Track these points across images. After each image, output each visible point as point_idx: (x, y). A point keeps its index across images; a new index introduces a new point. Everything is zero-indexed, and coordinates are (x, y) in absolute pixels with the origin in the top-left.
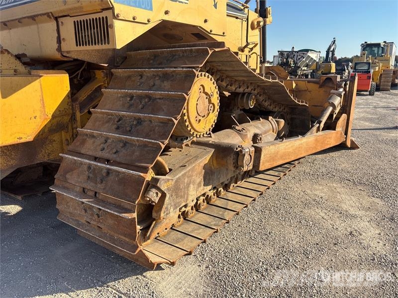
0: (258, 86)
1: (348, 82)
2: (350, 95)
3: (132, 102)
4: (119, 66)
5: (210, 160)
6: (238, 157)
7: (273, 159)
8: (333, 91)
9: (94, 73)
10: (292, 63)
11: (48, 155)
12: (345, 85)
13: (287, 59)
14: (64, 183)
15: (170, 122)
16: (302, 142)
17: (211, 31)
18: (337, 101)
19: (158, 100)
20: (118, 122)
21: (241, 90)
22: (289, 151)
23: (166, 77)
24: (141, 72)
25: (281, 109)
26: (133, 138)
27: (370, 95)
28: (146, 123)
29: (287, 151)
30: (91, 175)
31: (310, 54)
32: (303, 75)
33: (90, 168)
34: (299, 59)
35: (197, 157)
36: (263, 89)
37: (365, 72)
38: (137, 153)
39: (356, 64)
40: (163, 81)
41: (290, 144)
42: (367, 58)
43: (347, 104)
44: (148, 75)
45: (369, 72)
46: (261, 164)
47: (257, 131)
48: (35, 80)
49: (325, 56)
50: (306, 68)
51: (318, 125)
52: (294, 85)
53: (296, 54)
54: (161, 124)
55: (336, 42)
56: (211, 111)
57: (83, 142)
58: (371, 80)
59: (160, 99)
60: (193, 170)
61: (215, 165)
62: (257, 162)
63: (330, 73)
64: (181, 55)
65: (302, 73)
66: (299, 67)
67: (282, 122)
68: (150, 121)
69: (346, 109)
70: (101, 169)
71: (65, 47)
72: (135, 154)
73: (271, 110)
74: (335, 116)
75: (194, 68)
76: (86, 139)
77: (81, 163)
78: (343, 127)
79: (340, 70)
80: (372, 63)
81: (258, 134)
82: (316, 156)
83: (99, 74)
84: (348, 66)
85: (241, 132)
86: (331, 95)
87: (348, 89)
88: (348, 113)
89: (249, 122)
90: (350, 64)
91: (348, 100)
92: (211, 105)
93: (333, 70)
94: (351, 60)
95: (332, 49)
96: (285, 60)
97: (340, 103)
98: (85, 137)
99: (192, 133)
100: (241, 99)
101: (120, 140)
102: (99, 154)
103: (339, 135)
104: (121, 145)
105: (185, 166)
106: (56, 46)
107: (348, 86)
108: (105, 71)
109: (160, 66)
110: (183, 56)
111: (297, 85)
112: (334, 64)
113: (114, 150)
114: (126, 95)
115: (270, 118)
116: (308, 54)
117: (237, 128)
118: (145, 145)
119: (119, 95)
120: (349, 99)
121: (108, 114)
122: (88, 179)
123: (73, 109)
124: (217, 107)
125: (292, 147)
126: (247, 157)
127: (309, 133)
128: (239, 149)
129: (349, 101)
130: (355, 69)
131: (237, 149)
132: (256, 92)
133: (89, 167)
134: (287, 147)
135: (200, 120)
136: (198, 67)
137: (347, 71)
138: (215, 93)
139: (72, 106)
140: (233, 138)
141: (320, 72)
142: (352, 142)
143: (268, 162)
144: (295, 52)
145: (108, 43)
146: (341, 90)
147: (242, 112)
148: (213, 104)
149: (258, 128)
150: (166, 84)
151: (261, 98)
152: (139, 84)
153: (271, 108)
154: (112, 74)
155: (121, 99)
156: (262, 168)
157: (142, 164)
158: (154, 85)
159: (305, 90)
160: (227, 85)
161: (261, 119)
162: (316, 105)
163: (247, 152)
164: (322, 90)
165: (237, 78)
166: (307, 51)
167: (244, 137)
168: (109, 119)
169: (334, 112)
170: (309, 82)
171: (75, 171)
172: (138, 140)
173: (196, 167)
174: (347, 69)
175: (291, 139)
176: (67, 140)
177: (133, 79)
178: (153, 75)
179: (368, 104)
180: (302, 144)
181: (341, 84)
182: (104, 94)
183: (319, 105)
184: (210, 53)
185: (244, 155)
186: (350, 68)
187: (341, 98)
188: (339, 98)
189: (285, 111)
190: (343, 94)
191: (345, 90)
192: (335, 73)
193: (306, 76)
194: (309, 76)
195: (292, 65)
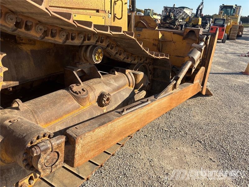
1: (210, 36)
2: (210, 49)
8: (194, 45)
10: (172, 16)
12: (207, 39)
13: (169, 13)
18: (197, 56)
25: (142, 61)
27: (222, 42)
31: (185, 10)
34: (178, 13)
37: (221, 26)
39: (216, 19)
41: (133, 115)
42: (223, 16)
43: (207, 57)
45: (224, 26)
50: (181, 20)
51: (175, 82)
52: (160, 36)
53: (176, 10)
55: (203, 4)
58: (224, 32)
63: (198, 25)
65: (178, 24)
66: (177, 19)
67: (141, 74)
69: (205, 62)
73: (129, 62)
74: (193, 70)
78: (201, 79)
79: (204, 23)
80: (226, 20)
81: (104, 95)
84: (209, 20)
85: (79, 95)
86: (192, 49)
87: (208, 43)
88: (206, 65)
89: (100, 77)
90: (211, 19)
91: (207, 53)
93: (200, 23)
94: (212, 17)
95: (200, 8)
97: (200, 57)
103: (196, 87)
107: (209, 40)
111: (163, 35)
112: (201, 19)
115: (127, 71)
117: (75, 88)
120: (209, 53)
125: (136, 116)
127: (162, 94)
129: (208, 55)
130: (214, 23)
134: (128, 120)
137: (209, 24)
141: (191, 24)
142: (207, 90)
144: (176, 8)
146: (202, 44)
153: (129, 61)
156: (79, 163)
159: (170, 41)
161: (116, 73)
163: (46, 151)
164: (185, 42)
166: (184, 8)
167: (81, 101)
169: (193, 66)
170: (174, 33)
174: (209, 23)
175: (137, 108)
179: (221, 50)
180: (151, 109)
181: (203, 38)
183: (181, 56)
186: (210, 22)
187: (201, 52)
188: (199, 52)
190: (203, 49)
191: (206, 43)
192: (201, 25)
193: (182, 26)
194: (184, 26)
195: (172, 18)
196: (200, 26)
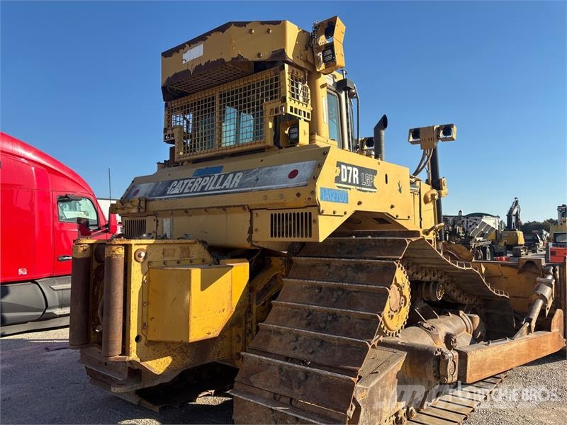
0: (445, 273)
1: (557, 268)
2: (562, 285)
3: (321, 295)
4: (298, 253)
5: (403, 366)
6: (439, 363)
7: (480, 367)
8: (539, 279)
9: (270, 260)
10: (461, 232)
11: (218, 354)
12: (554, 271)
13: (453, 226)
14: (247, 388)
15: (374, 319)
16: (513, 346)
17: (397, 216)
18: (548, 292)
19: (353, 293)
20: (307, 317)
21: (427, 278)
22: (498, 358)
23: (359, 268)
24: (330, 261)
25: (473, 301)
26: (333, 336)
28: (343, 319)
29: (496, 358)
30: (284, 379)
31: (484, 220)
32: (478, 248)
33: (282, 371)
34: (470, 226)
35: (387, 363)
36: (451, 276)
38: (339, 354)
39: (556, 235)
40: (357, 273)
41: (498, 349)
43: (561, 295)
44: (337, 264)
46: (468, 373)
47: (450, 331)
48: (228, 271)
49: (505, 221)
50: (481, 239)
51: (528, 324)
52: (483, 269)
53: (465, 220)
54: (362, 321)
55: (519, 203)
56: (403, 305)
57: (267, 339)
59: (355, 292)
60: (386, 378)
61: (408, 373)
62: (462, 372)
63: (517, 245)
64: (373, 244)
65: (476, 246)
66: (472, 238)
67: (477, 318)
68: (349, 317)
69: (560, 302)
70: (296, 372)
71: (255, 237)
72: (336, 355)
73: (461, 302)
74: (547, 312)
75: (394, 260)
76: (270, 336)
77: (269, 364)
78: (560, 327)
79: (530, 240)
81: (451, 334)
82: (528, 367)
83: (276, 262)
84: (541, 234)
85: (431, 331)
86: (538, 284)
87: (558, 277)
88: (563, 308)
89: (437, 318)
90: (545, 232)
91: (560, 290)
92: (402, 298)
93: (521, 241)
94: (544, 226)
95: (514, 212)
96: (450, 228)
97: (552, 294)
98: (268, 333)
99: (385, 331)
100: (425, 288)
101: (316, 339)
102: (291, 354)
103: (556, 338)
104: (318, 344)
105: (377, 373)
106: (247, 236)
107: (558, 272)
108: (284, 258)
109: (350, 256)
110: (375, 245)
111: (486, 269)
112: (521, 233)
113: (311, 350)
114: (313, 287)
115: (461, 313)
116: (483, 220)
117: (425, 325)
118: (348, 345)
119: (303, 286)
120: (563, 290)
121: (293, 307)
122: (280, 383)
123: (250, 300)
124: (408, 300)
125: (501, 353)
126: (450, 364)
127: (518, 335)
128: (439, 353)
129: (563, 292)
130: (555, 241)
131: (436, 353)
132: (443, 280)
133: (281, 368)
134: (495, 354)
135: (392, 316)
136: (398, 259)
138: (406, 284)
139: (250, 296)
140: (422, 338)
141: (502, 244)
143: (476, 372)
144: (464, 217)
145: (310, 236)
146: (550, 277)
147: (426, 304)
148: (405, 297)
149: (448, 325)
150: (361, 276)
151: (449, 288)
152: (327, 274)
153: (460, 300)
154: (291, 262)
155: (307, 290)
156: (469, 380)
157: (349, 367)
158: (346, 276)
159: (499, 276)
160: (414, 273)
161: (450, 314)
162: (518, 295)
163: (450, 357)
164: (523, 277)
165: (424, 266)
166: (481, 215)
167: (435, 337)
168: (295, 313)
169: (546, 306)
170: (503, 265)
171: (262, 374)
172: (338, 339)
173: (390, 375)
174: (542, 240)
175: (499, 343)
176: (238, 336)
177: (318, 268)
178: (344, 265)
180: (512, 350)
181: (549, 270)
182: (285, 284)
183: (522, 296)
184: (408, 243)
185: (447, 361)
186: (545, 239)
187: (552, 288)
188: (549, 288)
189: (478, 303)
190: (553, 283)
191: (555, 277)
192: (524, 245)
193: (484, 249)
194: (488, 250)
195: (461, 235)
196: (522, 247)
